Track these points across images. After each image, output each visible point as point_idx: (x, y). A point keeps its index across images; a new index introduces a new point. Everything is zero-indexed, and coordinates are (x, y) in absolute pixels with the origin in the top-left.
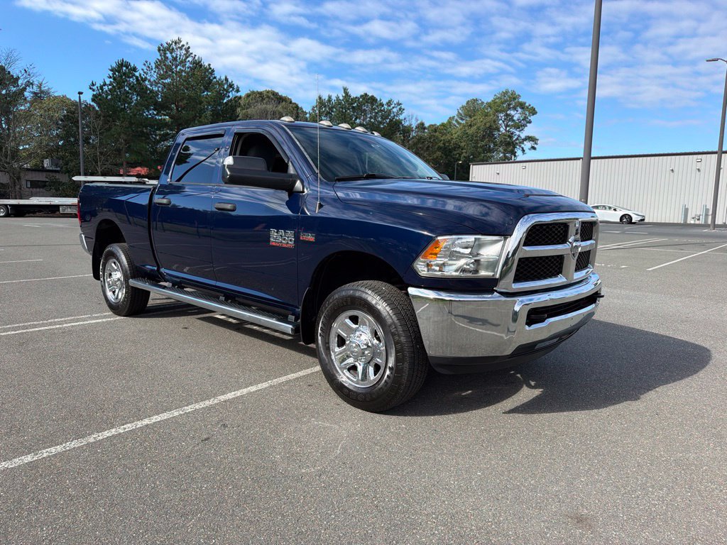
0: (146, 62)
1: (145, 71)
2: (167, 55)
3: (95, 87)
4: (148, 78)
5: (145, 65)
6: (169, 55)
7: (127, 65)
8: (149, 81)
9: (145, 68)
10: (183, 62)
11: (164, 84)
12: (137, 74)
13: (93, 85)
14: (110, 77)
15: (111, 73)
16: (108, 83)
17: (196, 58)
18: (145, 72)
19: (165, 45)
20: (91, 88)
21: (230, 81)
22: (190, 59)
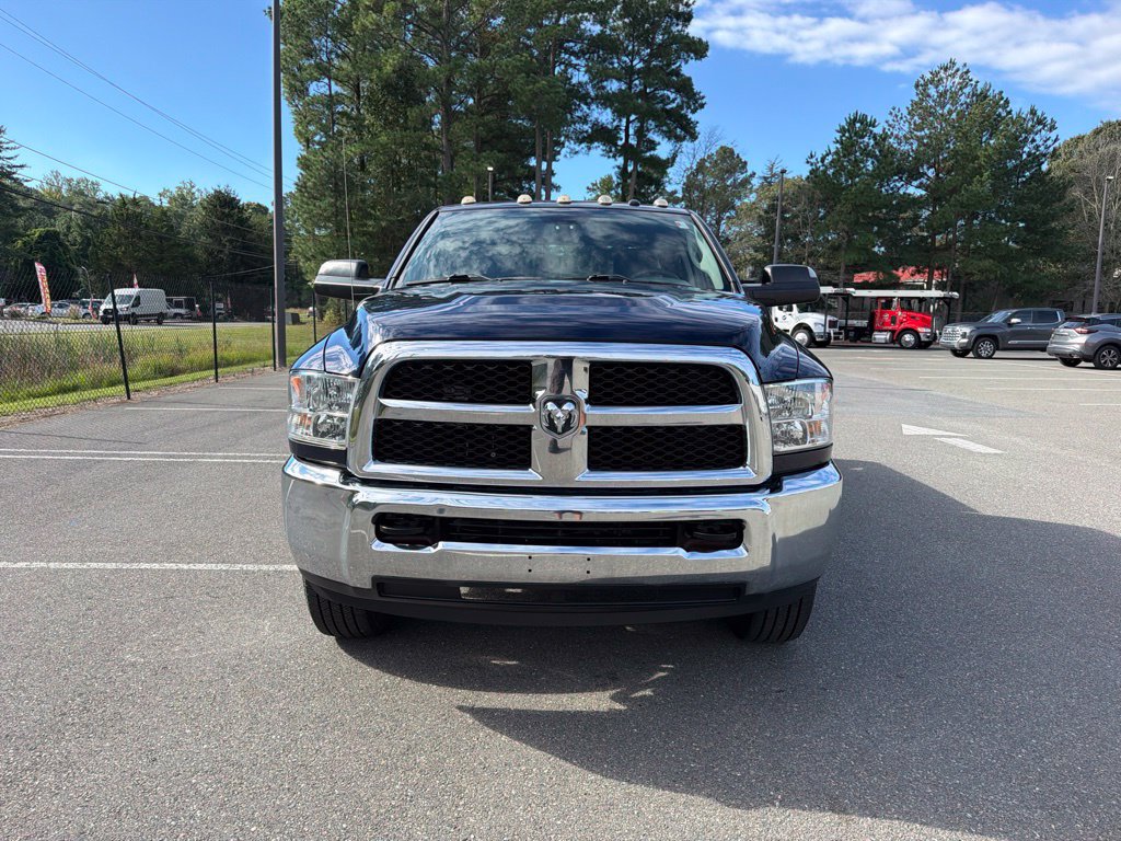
0: (894, 109)
1: (891, 122)
2: (929, 91)
3: (813, 160)
4: (895, 133)
5: (891, 113)
6: (932, 91)
7: (863, 120)
8: (897, 137)
9: (890, 118)
10: (954, 97)
11: (919, 139)
12: (875, 130)
13: (812, 156)
14: (837, 142)
15: (838, 136)
16: (833, 150)
17: (980, 87)
18: (890, 125)
19: (929, 76)
20: (808, 162)
21: (1039, 113)
22: (967, 90)
